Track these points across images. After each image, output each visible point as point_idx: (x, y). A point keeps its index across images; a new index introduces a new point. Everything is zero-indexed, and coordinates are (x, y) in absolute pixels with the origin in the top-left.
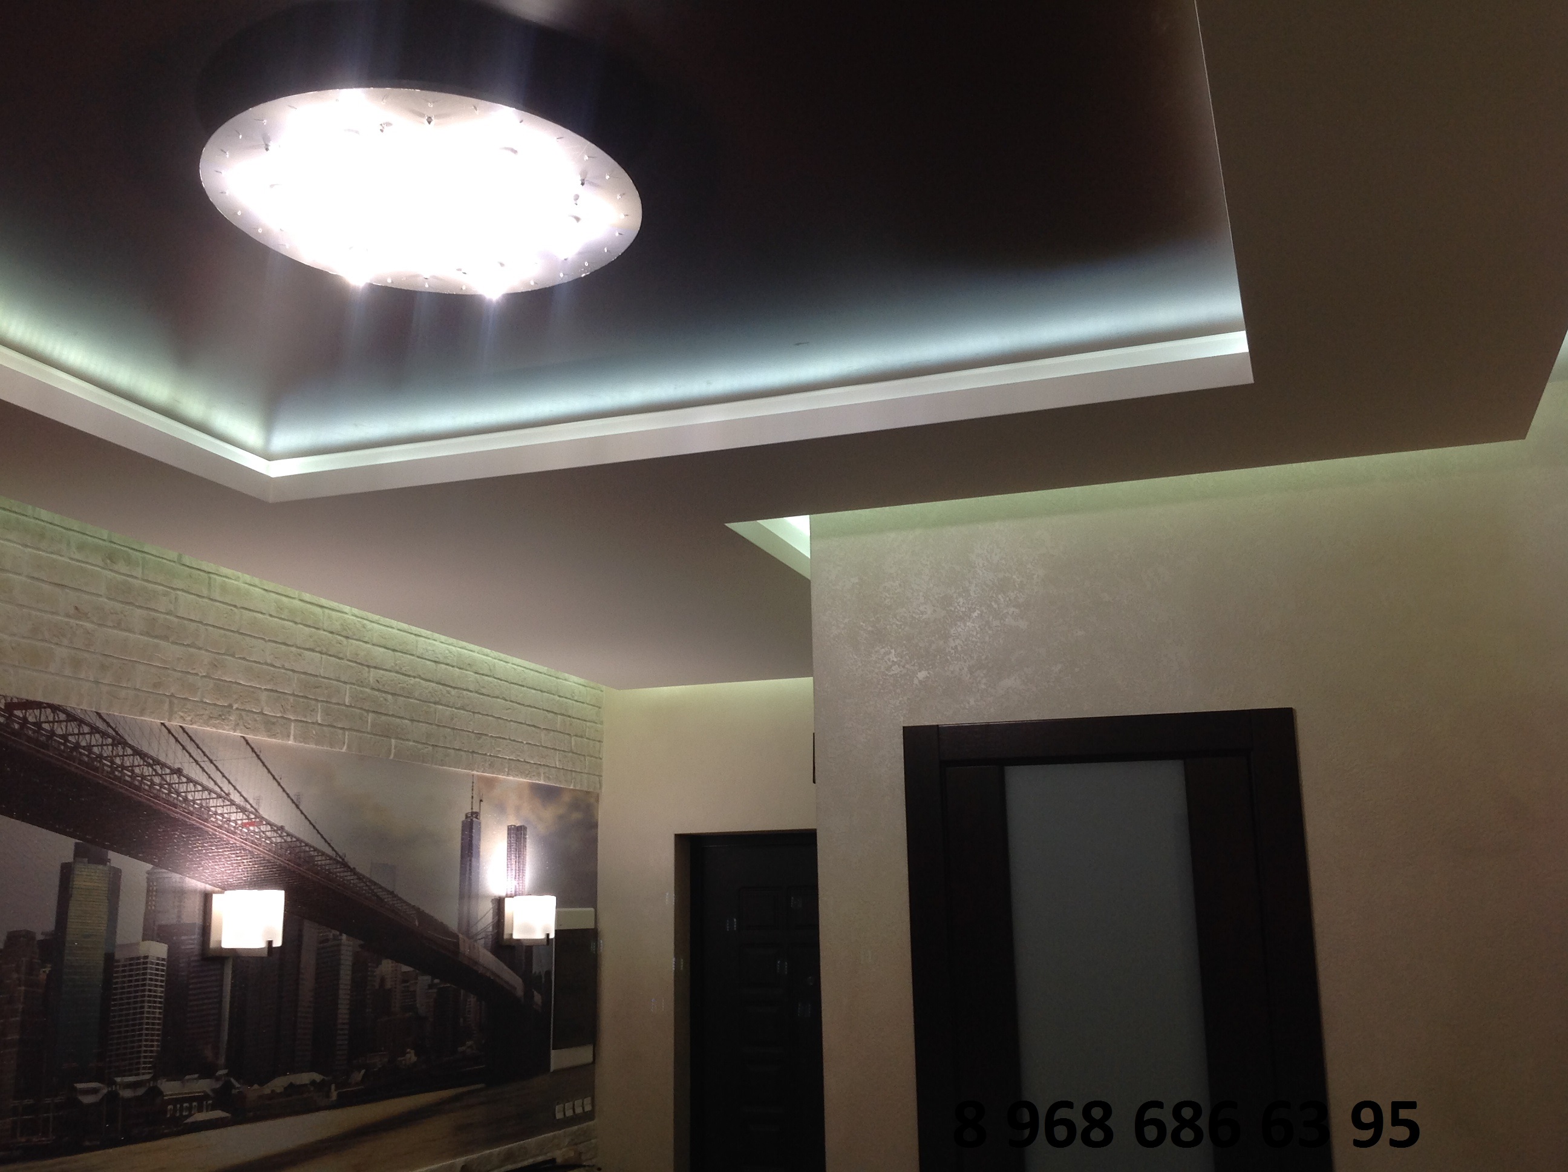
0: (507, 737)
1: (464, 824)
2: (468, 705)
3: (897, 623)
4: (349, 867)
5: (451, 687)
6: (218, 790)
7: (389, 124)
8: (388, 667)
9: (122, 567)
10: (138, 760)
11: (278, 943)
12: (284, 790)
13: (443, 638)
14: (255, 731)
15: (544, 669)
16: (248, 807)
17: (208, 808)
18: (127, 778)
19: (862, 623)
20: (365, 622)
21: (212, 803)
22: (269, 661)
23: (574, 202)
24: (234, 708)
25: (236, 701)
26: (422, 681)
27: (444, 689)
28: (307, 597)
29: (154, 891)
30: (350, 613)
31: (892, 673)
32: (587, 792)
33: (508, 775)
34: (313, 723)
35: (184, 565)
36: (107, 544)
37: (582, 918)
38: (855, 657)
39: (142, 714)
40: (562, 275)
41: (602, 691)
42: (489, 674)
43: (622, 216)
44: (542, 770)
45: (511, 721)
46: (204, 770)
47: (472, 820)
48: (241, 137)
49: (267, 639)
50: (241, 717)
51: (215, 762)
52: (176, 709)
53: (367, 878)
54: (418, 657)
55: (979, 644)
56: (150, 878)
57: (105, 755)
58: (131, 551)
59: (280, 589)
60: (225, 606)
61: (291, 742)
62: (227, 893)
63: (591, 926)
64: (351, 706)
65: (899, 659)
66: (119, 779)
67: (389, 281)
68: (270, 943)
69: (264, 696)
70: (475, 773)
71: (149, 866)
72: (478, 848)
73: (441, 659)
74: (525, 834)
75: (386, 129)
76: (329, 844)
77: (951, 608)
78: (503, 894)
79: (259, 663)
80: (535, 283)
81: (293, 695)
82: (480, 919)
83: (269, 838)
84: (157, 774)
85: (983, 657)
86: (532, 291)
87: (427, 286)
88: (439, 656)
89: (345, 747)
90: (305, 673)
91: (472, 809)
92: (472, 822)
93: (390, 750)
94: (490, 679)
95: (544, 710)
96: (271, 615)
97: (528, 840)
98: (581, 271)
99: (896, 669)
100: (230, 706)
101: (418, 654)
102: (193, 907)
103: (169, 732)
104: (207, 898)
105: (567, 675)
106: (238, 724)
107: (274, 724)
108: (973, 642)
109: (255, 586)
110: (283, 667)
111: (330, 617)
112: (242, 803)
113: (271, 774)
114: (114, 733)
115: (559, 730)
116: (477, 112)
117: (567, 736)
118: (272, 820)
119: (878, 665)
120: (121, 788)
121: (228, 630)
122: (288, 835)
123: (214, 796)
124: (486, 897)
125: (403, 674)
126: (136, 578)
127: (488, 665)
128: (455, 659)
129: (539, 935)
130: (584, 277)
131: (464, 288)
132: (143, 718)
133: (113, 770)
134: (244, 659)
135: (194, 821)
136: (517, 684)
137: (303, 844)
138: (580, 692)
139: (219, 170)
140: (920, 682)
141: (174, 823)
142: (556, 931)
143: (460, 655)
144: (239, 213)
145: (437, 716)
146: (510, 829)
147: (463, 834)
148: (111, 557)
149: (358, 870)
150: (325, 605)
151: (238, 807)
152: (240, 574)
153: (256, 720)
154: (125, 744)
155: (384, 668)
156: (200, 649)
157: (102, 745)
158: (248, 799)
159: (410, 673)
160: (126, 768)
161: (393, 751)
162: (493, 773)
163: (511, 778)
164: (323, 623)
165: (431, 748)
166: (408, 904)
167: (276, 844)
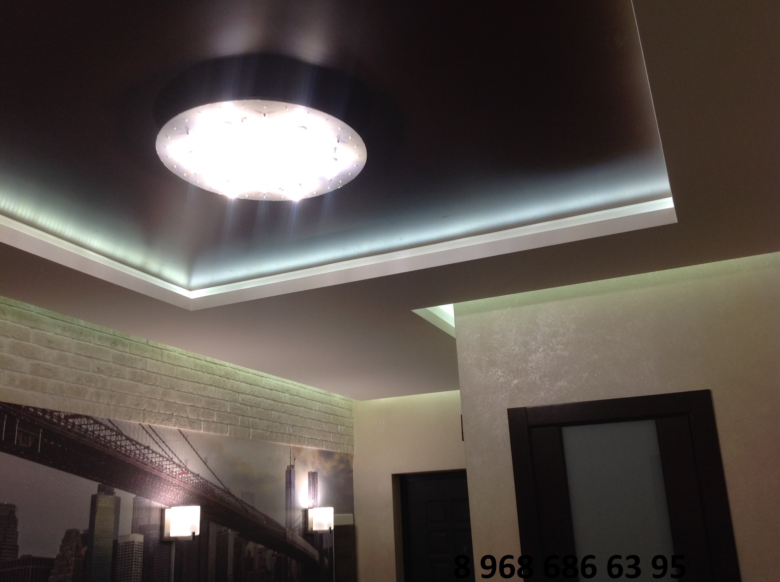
0: (307, 427)
1: (287, 471)
2: (287, 411)
3: (501, 356)
4: (231, 494)
5: (278, 402)
6: (167, 457)
7: (245, 118)
8: (248, 393)
9: (119, 347)
10: (128, 442)
11: (197, 533)
12: (199, 456)
13: (274, 377)
14: (184, 426)
15: (323, 391)
16: (182, 465)
17: (162, 466)
18: (123, 452)
19: (483, 357)
20: (236, 371)
21: (164, 463)
22: (191, 391)
23: (334, 151)
24: (174, 415)
25: (175, 411)
26: (264, 399)
27: (275, 403)
28: (208, 359)
29: (137, 508)
30: (229, 366)
31: (499, 381)
32: (346, 454)
33: (308, 446)
34: (212, 422)
35: (149, 346)
36: (113, 337)
37: (347, 519)
38: (481, 374)
39: (130, 419)
40: (329, 188)
41: (352, 402)
42: (297, 395)
43: (357, 157)
44: (324, 443)
45: (308, 418)
46: (160, 446)
47: (290, 469)
48: (175, 128)
49: (190, 381)
50: (178, 419)
51: (165, 443)
52: (146, 417)
53: (240, 500)
54: (262, 387)
55: (544, 364)
56: (135, 501)
57: (112, 440)
58: (124, 340)
59: (196, 355)
60: (169, 365)
61: (202, 431)
62: (172, 508)
63: (352, 523)
64: (230, 413)
65: (503, 374)
66: (119, 452)
67: (247, 196)
68: (194, 533)
69: (188, 409)
70: (291, 445)
71: (134, 496)
72: (294, 483)
73: (273, 388)
74: (317, 476)
75: (244, 120)
76: (221, 483)
77: (528, 347)
78: (307, 507)
79: (186, 392)
80: (316, 193)
81: (202, 408)
82: (297, 520)
83: (192, 480)
84: (137, 449)
85: (547, 371)
86: (315, 197)
87: (265, 198)
88: (272, 386)
89: (228, 434)
90: (208, 397)
91: (290, 463)
92: (290, 470)
93: (249, 435)
94: (297, 397)
95: (324, 412)
96: (191, 369)
97: (318, 479)
98: (338, 185)
99: (502, 380)
100: (173, 414)
101: (262, 386)
102: (156, 516)
103: (143, 428)
104: (162, 511)
105: (335, 394)
106: (176, 423)
107: (193, 422)
108: (541, 363)
109: (184, 355)
110: (197, 394)
111: (219, 369)
112: (179, 463)
113: (193, 448)
114: (116, 429)
115: (331, 422)
116: (287, 110)
117: (336, 426)
118: (194, 471)
119: (493, 378)
120: (120, 456)
121: (171, 377)
122: (201, 478)
123: (165, 459)
124: (299, 509)
125: (256, 396)
126: (127, 353)
127: (296, 390)
128: (280, 388)
129: (326, 528)
130: (340, 188)
131: (282, 198)
132: (131, 421)
133: (116, 447)
134: (179, 391)
135: (156, 472)
136: (311, 400)
137: (209, 483)
138: (341, 403)
139: (165, 145)
140: (515, 385)
141: (146, 473)
142: (335, 526)
143: (282, 386)
144: (175, 166)
145: (272, 416)
146: (309, 473)
147: (286, 477)
148: (115, 343)
149: (236, 495)
150: (217, 363)
151: (177, 465)
152: (176, 349)
153: (185, 421)
154: (121, 434)
155: (246, 393)
156: (158, 386)
157: (111, 435)
158: (182, 461)
159: (259, 395)
160: (123, 446)
161: (251, 435)
162: (300, 445)
163: (309, 447)
164: (216, 372)
165: (269, 433)
166: (260, 513)
167: (196, 483)
